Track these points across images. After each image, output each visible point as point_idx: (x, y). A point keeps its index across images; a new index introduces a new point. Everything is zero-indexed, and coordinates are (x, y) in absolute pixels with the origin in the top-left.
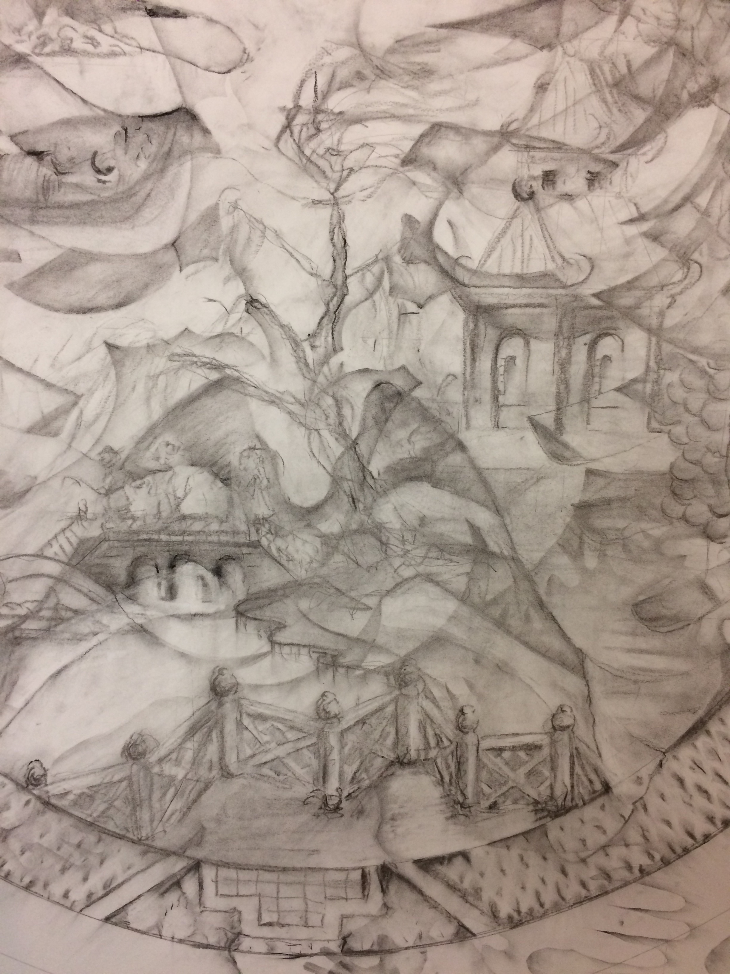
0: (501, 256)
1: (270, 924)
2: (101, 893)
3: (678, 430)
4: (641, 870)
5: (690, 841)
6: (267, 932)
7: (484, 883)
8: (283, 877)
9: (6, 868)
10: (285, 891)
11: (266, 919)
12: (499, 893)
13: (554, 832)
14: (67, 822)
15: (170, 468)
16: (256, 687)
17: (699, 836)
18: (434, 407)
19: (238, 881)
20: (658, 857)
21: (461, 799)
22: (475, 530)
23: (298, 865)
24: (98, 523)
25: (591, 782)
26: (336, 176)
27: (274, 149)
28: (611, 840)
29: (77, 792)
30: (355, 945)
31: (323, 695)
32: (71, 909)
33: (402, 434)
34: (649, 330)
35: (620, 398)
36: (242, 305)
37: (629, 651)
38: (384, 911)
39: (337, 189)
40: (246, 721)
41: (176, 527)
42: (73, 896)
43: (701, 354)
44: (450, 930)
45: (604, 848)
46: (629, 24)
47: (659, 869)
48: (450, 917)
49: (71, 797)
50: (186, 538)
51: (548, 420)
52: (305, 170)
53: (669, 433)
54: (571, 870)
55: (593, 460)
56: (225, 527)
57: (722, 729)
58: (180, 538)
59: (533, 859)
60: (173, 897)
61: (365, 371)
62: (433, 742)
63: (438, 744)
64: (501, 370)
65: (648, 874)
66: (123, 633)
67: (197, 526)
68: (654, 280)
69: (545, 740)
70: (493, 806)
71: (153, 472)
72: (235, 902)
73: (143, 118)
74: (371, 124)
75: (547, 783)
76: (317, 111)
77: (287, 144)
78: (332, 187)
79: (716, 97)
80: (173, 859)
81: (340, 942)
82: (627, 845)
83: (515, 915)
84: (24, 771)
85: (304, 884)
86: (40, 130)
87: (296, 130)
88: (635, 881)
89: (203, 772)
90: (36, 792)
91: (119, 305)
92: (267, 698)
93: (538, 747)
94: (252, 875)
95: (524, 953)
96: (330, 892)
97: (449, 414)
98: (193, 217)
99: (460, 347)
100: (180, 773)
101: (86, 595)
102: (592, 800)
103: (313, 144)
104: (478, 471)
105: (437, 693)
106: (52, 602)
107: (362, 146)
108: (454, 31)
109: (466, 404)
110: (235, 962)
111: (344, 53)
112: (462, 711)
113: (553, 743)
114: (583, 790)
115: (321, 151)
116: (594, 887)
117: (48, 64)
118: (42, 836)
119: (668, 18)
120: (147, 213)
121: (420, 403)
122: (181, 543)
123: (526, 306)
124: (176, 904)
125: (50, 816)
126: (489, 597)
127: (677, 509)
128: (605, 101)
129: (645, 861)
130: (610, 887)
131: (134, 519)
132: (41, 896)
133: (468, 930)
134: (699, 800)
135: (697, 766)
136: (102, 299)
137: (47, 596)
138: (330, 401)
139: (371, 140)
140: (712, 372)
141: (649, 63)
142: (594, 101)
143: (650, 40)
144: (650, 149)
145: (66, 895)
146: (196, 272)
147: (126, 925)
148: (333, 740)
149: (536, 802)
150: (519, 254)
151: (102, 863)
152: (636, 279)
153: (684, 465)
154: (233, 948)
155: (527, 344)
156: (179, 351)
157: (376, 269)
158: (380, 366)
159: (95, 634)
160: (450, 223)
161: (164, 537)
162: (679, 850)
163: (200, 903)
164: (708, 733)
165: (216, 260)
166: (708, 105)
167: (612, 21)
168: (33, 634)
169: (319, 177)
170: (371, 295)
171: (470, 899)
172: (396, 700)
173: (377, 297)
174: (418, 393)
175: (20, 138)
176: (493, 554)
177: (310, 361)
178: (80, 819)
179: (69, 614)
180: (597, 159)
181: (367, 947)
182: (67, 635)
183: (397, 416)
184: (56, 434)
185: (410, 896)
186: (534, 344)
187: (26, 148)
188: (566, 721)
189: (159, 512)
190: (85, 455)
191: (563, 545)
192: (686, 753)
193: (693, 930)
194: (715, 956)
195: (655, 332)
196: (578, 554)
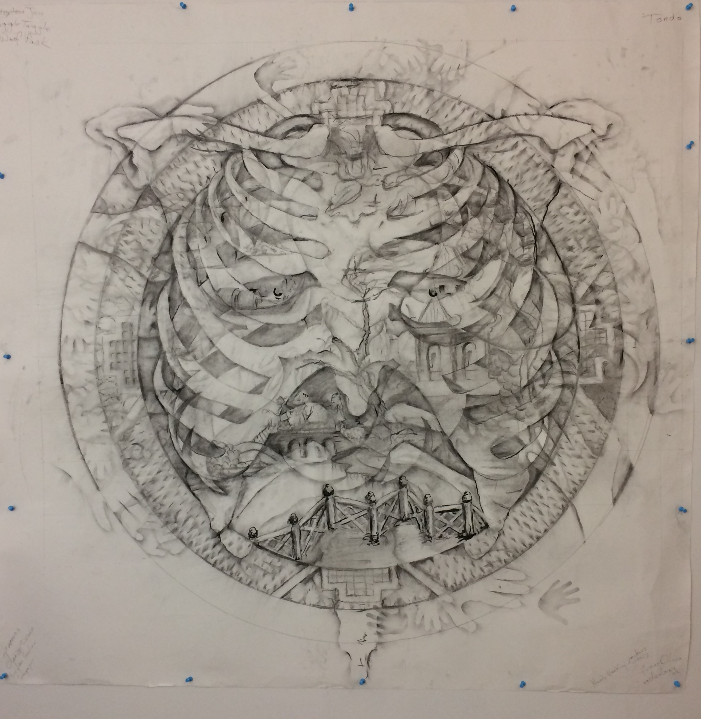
0: (427, 317)
1: (351, 595)
2: (280, 585)
3: (501, 378)
4: (505, 561)
5: (524, 547)
6: (350, 599)
7: (440, 572)
8: (356, 573)
9: (240, 576)
10: (357, 580)
11: (349, 593)
12: (447, 576)
13: (467, 547)
14: (266, 554)
15: (305, 403)
16: (342, 492)
17: (527, 544)
18: (406, 375)
19: (337, 576)
20: (511, 555)
21: (428, 534)
22: (425, 421)
23: (362, 568)
24: (276, 427)
25: (480, 523)
26: (364, 292)
27: (341, 284)
28: (491, 548)
29: (270, 540)
30: (388, 604)
31: (369, 493)
32: (267, 593)
33: (393, 385)
34: (485, 341)
35: (476, 367)
36: (331, 340)
37: (491, 468)
38: (399, 587)
39: (364, 296)
40: (338, 506)
41: (307, 427)
42: (268, 587)
43: (505, 348)
44: (427, 594)
45: (488, 552)
46: (466, 234)
47: (513, 561)
48: (427, 588)
49: (267, 542)
50: (311, 432)
51: (450, 377)
52: (352, 290)
53: (497, 379)
54: (476, 563)
55: (468, 391)
56: (326, 426)
57: (532, 498)
58: (308, 432)
59: (459, 558)
60: (310, 585)
61: (379, 361)
62: (414, 510)
63: (416, 512)
64: (430, 358)
65: (508, 563)
66: (286, 472)
67: (315, 427)
68: (484, 322)
69: (460, 507)
70: (441, 537)
71: (298, 406)
72: (336, 586)
73: (292, 276)
74: (376, 273)
75: (463, 525)
76: (355, 269)
77: (346, 282)
78: (363, 295)
79: (500, 256)
80: (310, 567)
81: (381, 602)
82: (498, 550)
83: (454, 585)
84: (248, 532)
85: (365, 576)
86: (255, 282)
87: (348, 277)
88: (503, 567)
89: (321, 529)
90: (253, 541)
91: (284, 343)
92: (346, 495)
93: (458, 510)
94: (343, 573)
95: (460, 603)
96: (376, 579)
97: (412, 376)
98: (312, 309)
99: (414, 350)
100: (312, 529)
101: (271, 457)
102: (482, 531)
103: (355, 281)
104: (424, 397)
105: (415, 490)
106: (258, 461)
107: (373, 281)
108: (403, 240)
109: (418, 372)
110: (337, 615)
111: (365, 249)
112: (425, 497)
113: (464, 508)
114: (477, 527)
115: (358, 283)
116: (486, 570)
117: (258, 259)
118: (255, 560)
119: (480, 230)
120: (294, 309)
121: (400, 373)
122: (309, 434)
123: (438, 334)
124: (311, 588)
125: (259, 551)
126: (433, 449)
127: (504, 409)
128: (460, 260)
129: (506, 557)
130: (493, 571)
131: (290, 425)
132: (254, 588)
133: (435, 594)
134: (526, 529)
135: (523, 514)
136: (278, 341)
137: (256, 458)
138: (365, 374)
139: (376, 278)
140: (510, 355)
141: (474, 247)
142: (456, 262)
143: (474, 239)
144: (478, 276)
145: (265, 587)
146: (313, 329)
147: (290, 600)
148: (374, 512)
149: (459, 533)
150: (433, 315)
151: (280, 571)
152: (477, 322)
153: (505, 391)
154: (336, 607)
155: (439, 348)
156: (307, 358)
157: (380, 324)
158: (384, 359)
159: (275, 473)
160: (407, 305)
161: (302, 432)
162: (520, 552)
163: (322, 587)
164: (526, 500)
165: (320, 324)
166: (497, 259)
167: (460, 232)
168: (250, 475)
169: (358, 292)
170: (379, 333)
171: (435, 579)
172: (399, 494)
173: (381, 334)
174: (399, 369)
175: (247, 285)
176: (433, 431)
177: (357, 359)
178: (272, 552)
179: (265, 465)
180: (458, 280)
181: (392, 604)
182: (264, 474)
183: (392, 378)
184: (260, 393)
185: (409, 579)
186: (442, 348)
187: (249, 288)
188: (468, 498)
189: (300, 422)
190: (271, 401)
191: (460, 425)
192: (518, 509)
193: (531, 589)
194: (542, 601)
195: (487, 341)
196: (466, 429)
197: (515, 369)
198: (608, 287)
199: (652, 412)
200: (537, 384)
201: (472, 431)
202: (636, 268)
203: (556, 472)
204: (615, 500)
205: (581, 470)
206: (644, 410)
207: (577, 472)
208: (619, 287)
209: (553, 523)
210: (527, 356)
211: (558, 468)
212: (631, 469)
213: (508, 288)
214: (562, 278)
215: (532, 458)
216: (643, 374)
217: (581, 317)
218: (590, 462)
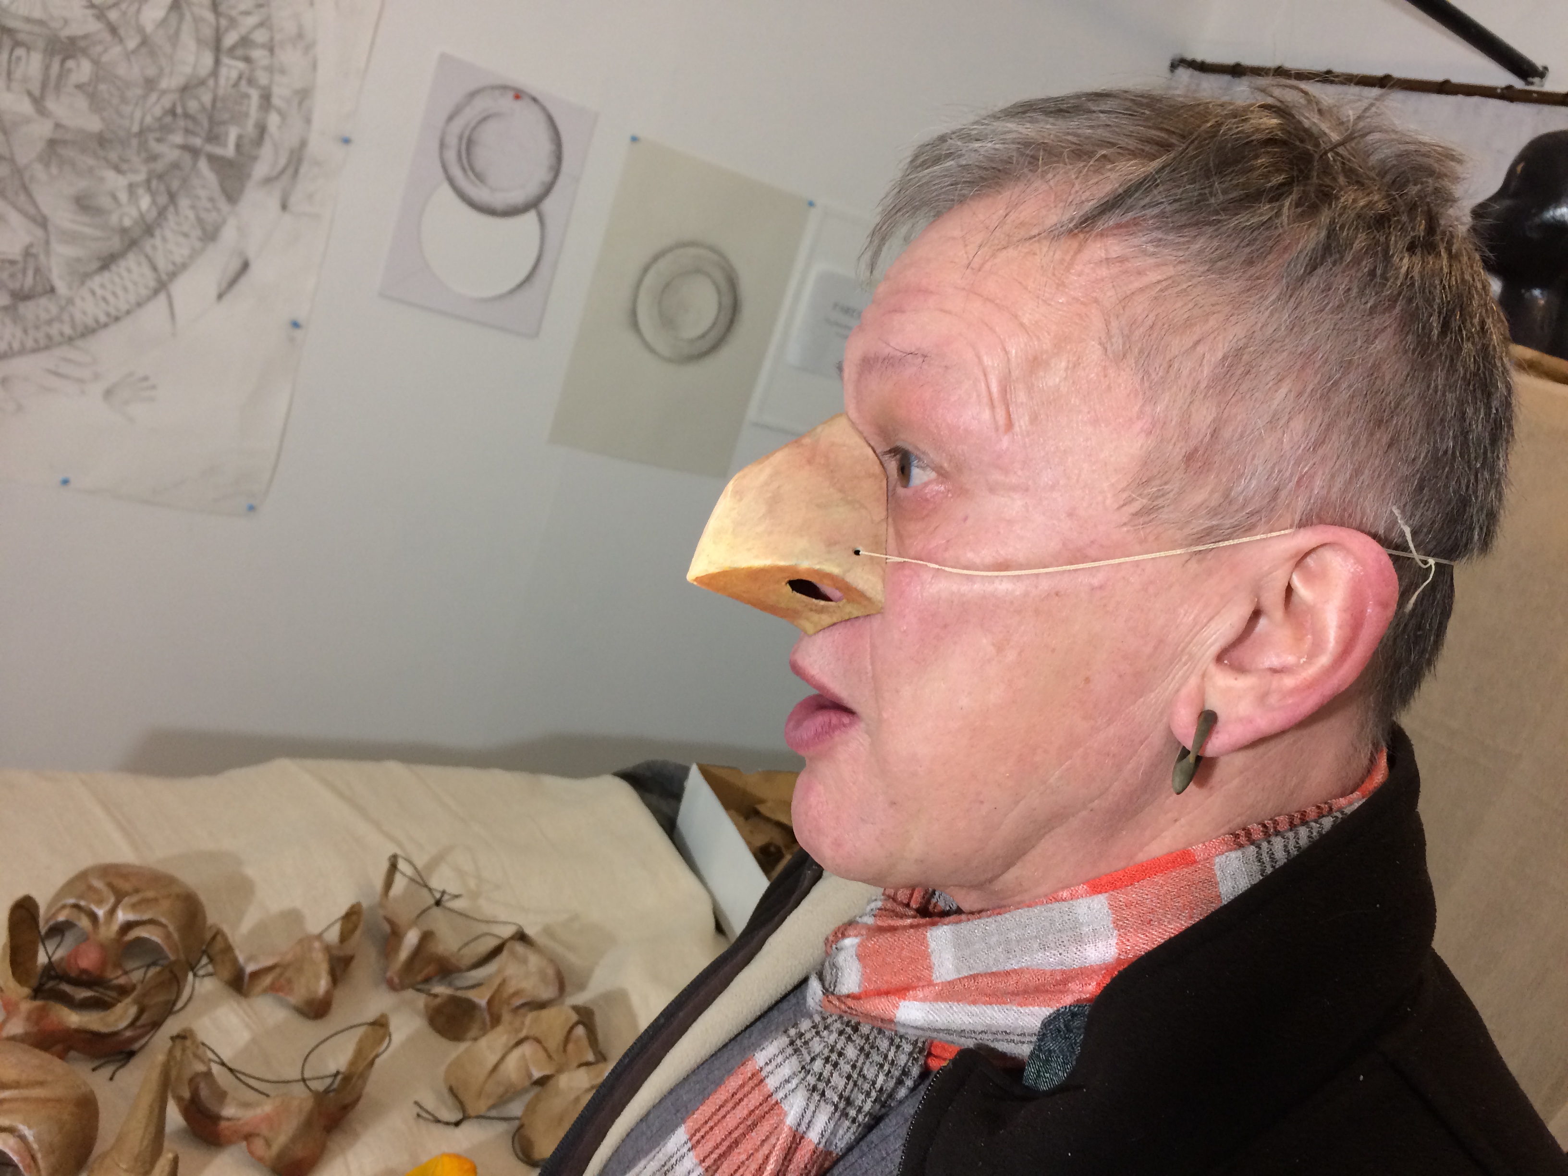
3: (105, 114)
4: (69, 337)
5: (96, 325)
13: (21, 309)
17: (101, 322)
20: (78, 331)
25: (44, 285)
28: (53, 318)
34: (93, 61)
35: (76, 91)
37: (71, 221)
43: (119, 80)
45: (49, 322)
47: (79, 338)
51: (37, 92)
53: (100, 114)
54: (30, 332)
55: (59, 119)
57: (117, 269)
59: (8, 322)
64: (13, 62)
65: (73, 340)
68: (97, 38)
69: (20, 259)
75: (20, 282)
82: (62, 323)
88: (65, 343)
93: (16, 262)
102: (44, 294)
113: (25, 262)
114: (40, 289)
116: (42, 343)
123: (29, 33)
127: (102, 153)
129: (71, 333)
130: (51, 345)
134: (103, 305)
140: (123, 89)
149: (13, 291)
150: (28, 7)
152: (87, 35)
153: (107, 132)
155: (28, 52)
162: (90, 330)
164: (109, 270)
186: (32, 53)
188: (34, 251)
191: (39, 158)
192: (97, 280)
193: (97, 377)
194: (108, 393)
195: (96, 63)
196: (47, 165)
197: (127, 109)
198: (263, 46)
199: (284, 207)
200: (151, 137)
201: (54, 170)
202: (300, 36)
203: (154, 248)
204: (220, 296)
205: (186, 252)
206: (274, 203)
207: (180, 252)
208: (277, 50)
209: (139, 305)
210: (145, 97)
211: (158, 241)
212: (245, 266)
213: (136, 6)
214: (210, 16)
215: (127, 222)
216: (282, 161)
217: (223, 71)
218: (198, 245)
